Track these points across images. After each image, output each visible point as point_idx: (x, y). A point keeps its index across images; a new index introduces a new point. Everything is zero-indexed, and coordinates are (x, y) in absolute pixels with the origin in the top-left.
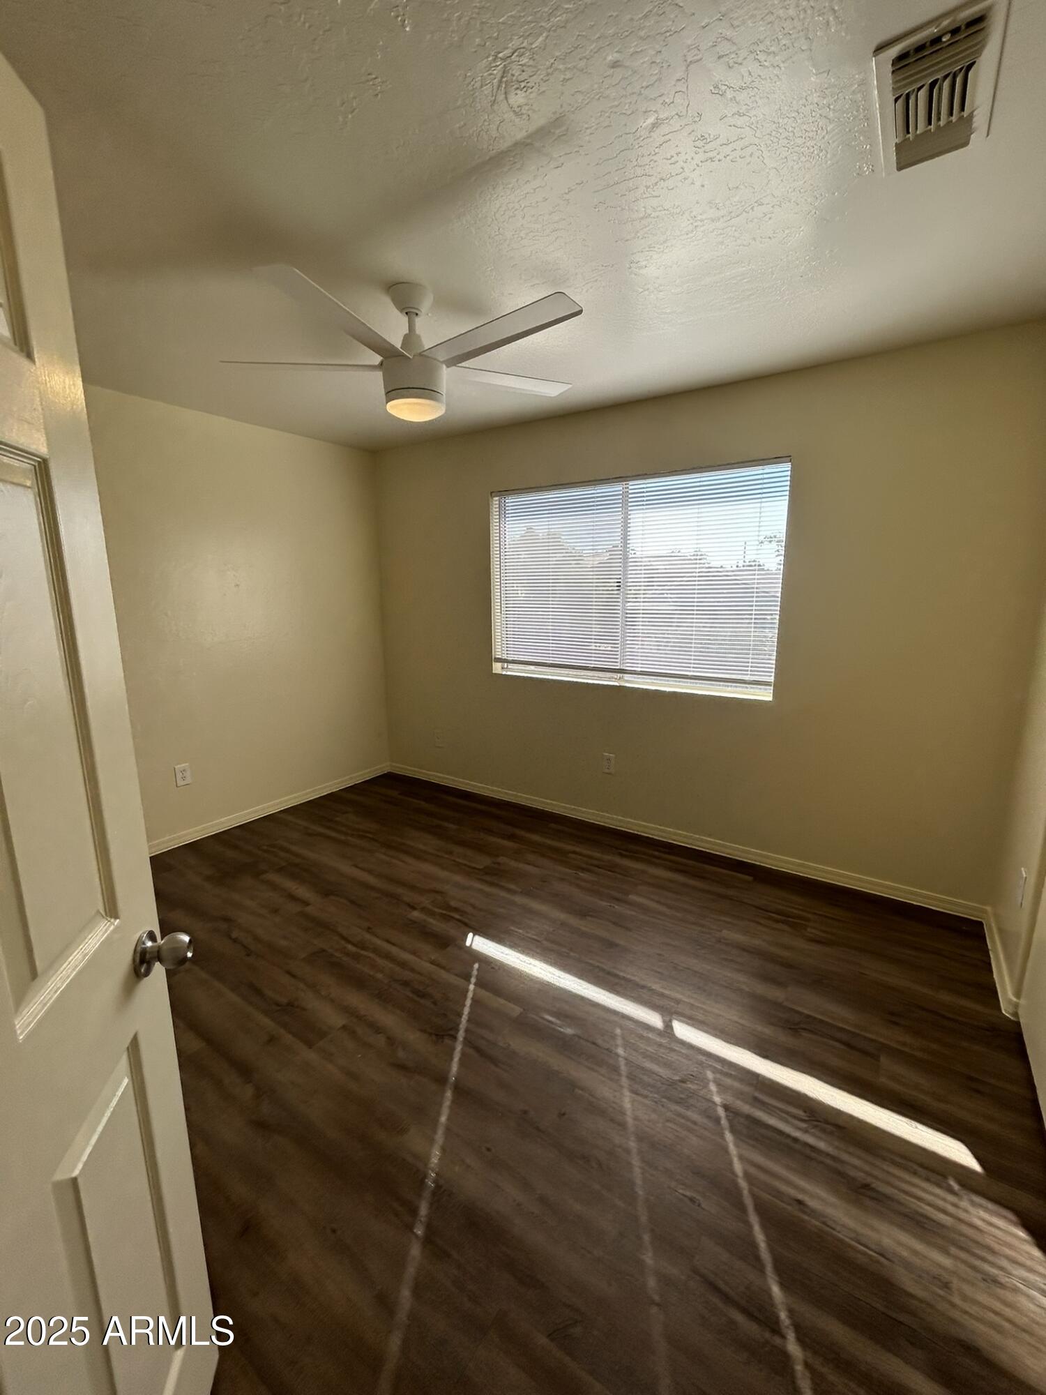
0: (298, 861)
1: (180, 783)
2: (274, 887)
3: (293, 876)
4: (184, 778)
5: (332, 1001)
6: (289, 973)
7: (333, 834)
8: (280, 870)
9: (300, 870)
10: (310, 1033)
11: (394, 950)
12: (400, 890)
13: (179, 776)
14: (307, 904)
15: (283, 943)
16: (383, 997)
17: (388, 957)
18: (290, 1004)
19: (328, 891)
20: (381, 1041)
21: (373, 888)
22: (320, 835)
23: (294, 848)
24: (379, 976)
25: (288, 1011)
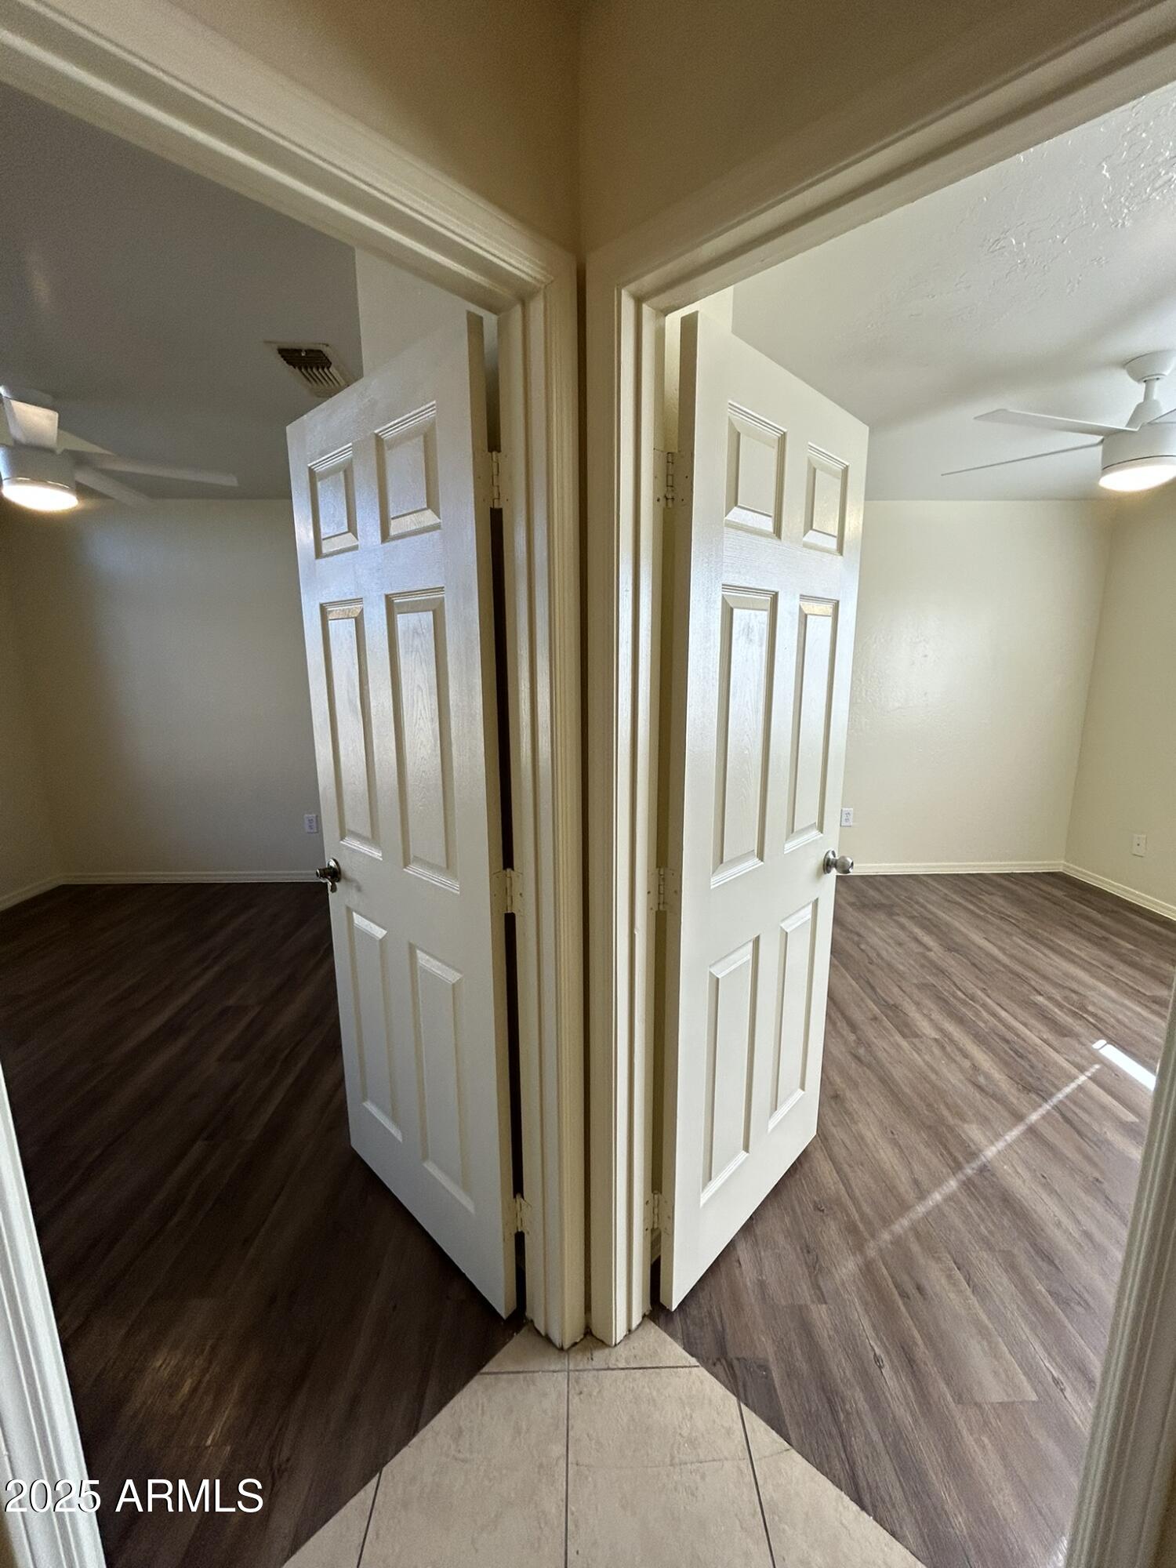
0: (930, 916)
1: (844, 823)
2: (902, 927)
3: (923, 927)
4: (847, 820)
5: (931, 1020)
6: (899, 987)
7: (972, 907)
8: (912, 918)
9: (931, 926)
10: (906, 1029)
11: (1003, 1014)
12: (1029, 974)
13: (844, 817)
14: (930, 950)
15: (901, 967)
16: (980, 1039)
17: (994, 1015)
18: (894, 1005)
19: (951, 948)
20: (967, 1064)
21: (998, 961)
22: (960, 904)
23: (929, 906)
24: (982, 1025)
25: (893, 1010)
